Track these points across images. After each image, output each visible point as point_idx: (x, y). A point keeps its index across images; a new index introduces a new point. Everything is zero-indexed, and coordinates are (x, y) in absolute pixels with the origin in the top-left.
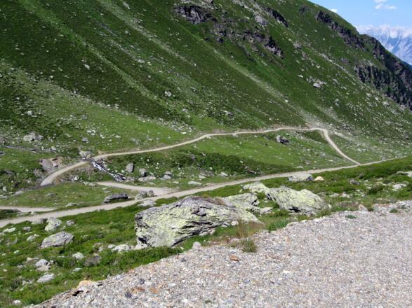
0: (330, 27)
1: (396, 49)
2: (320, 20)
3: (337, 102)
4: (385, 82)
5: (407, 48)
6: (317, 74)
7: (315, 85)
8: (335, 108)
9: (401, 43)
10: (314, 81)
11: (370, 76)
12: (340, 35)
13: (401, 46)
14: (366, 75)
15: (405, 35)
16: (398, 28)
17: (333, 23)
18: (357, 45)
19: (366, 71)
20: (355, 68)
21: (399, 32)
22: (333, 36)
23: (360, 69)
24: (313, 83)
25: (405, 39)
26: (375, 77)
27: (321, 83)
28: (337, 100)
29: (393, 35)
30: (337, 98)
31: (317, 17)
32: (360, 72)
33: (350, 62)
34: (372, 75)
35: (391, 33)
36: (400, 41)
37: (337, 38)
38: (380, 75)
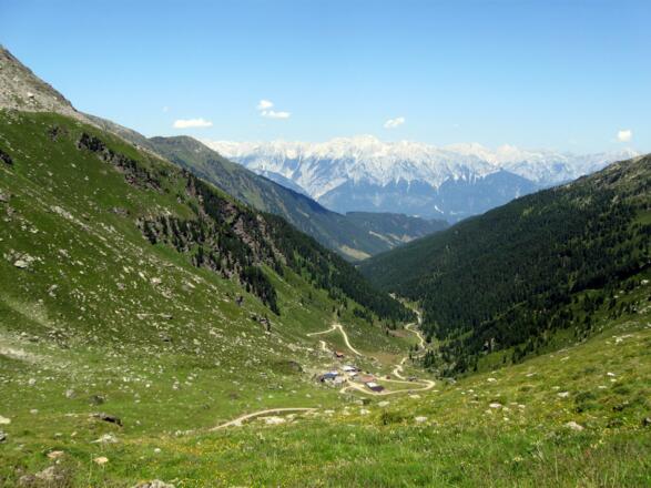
0: (101, 158)
1: (297, 174)
2: (83, 146)
3: (54, 291)
4: (195, 239)
5: (311, 173)
6: (26, 244)
7: (18, 263)
8: (48, 301)
9: (303, 165)
10: (17, 257)
11: (165, 232)
12: (118, 169)
13: (303, 169)
14: (158, 232)
15: (308, 155)
16: (297, 143)
17: (106, 151)
18: (148, 185)
19: (159, 226)
20: (138, 223)
21: (298, 150)
22: (105, 172)
23: (146, 222)
24: (14, 260)
25: (308, 160)
26: (176, 233)
27: (30, 259)
28: (54, 286)
29: (292, 154)
30: (55, 282)
31: (78, 142)
32: (147, 229)
33: (128, 213)
34: (170, 231)
35: (288, 151)
36: (302, 162)
37: (112, 176)
38: (184, 229)
